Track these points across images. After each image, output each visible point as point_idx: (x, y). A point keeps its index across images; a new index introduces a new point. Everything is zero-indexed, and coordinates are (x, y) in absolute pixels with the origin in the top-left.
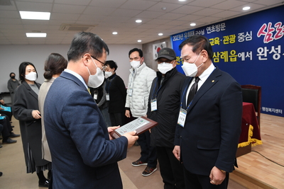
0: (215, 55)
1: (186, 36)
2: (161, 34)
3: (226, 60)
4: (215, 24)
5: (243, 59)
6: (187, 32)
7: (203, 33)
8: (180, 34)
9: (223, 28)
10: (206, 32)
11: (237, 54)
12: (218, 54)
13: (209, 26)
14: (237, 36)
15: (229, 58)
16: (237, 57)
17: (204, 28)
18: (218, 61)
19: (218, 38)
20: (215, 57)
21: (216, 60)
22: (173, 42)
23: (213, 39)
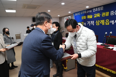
0: (97, 22)
1: (81, 13)
2: (70, 12)
3: (103, 24)
4: (97, 7)
5: (113, 24)
6: (82, 11)
7: (91, 11)
8: (79, 12)
9: (102, 9)
10: (92, 11)
11: (109, 21)
12: (99, 21)
13: (94, 8)
14: (110, 12)
15: (105, 23)
16: (110, 23)
17: (91, 9)
18: (99, 25)
19: (99, 14)
20: (97, 23)
21: (98, 24)
22: (75, 16)
23: (96, 14)
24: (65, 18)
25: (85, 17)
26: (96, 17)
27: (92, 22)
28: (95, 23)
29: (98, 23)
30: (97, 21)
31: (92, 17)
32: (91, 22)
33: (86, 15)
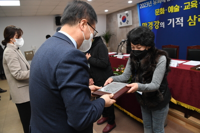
0: (190, 19)
1: (155, 3)
2: (130, 2)
8: (149, 1)
12: (195, 17)
18: (195, 24)
19: (197, 2)
20: (190, 21)
21: (191, 24)
22: (140, 9)
23: (189, 3)
24: (119, 15)
25: (162, 11)
26: (188, 8)
27: (178, 19)
28: (186, 22)
29: (192, 21)
30: (190, 17)
31: (180, 9)
32: (176, 20)
33: (165, 5)
